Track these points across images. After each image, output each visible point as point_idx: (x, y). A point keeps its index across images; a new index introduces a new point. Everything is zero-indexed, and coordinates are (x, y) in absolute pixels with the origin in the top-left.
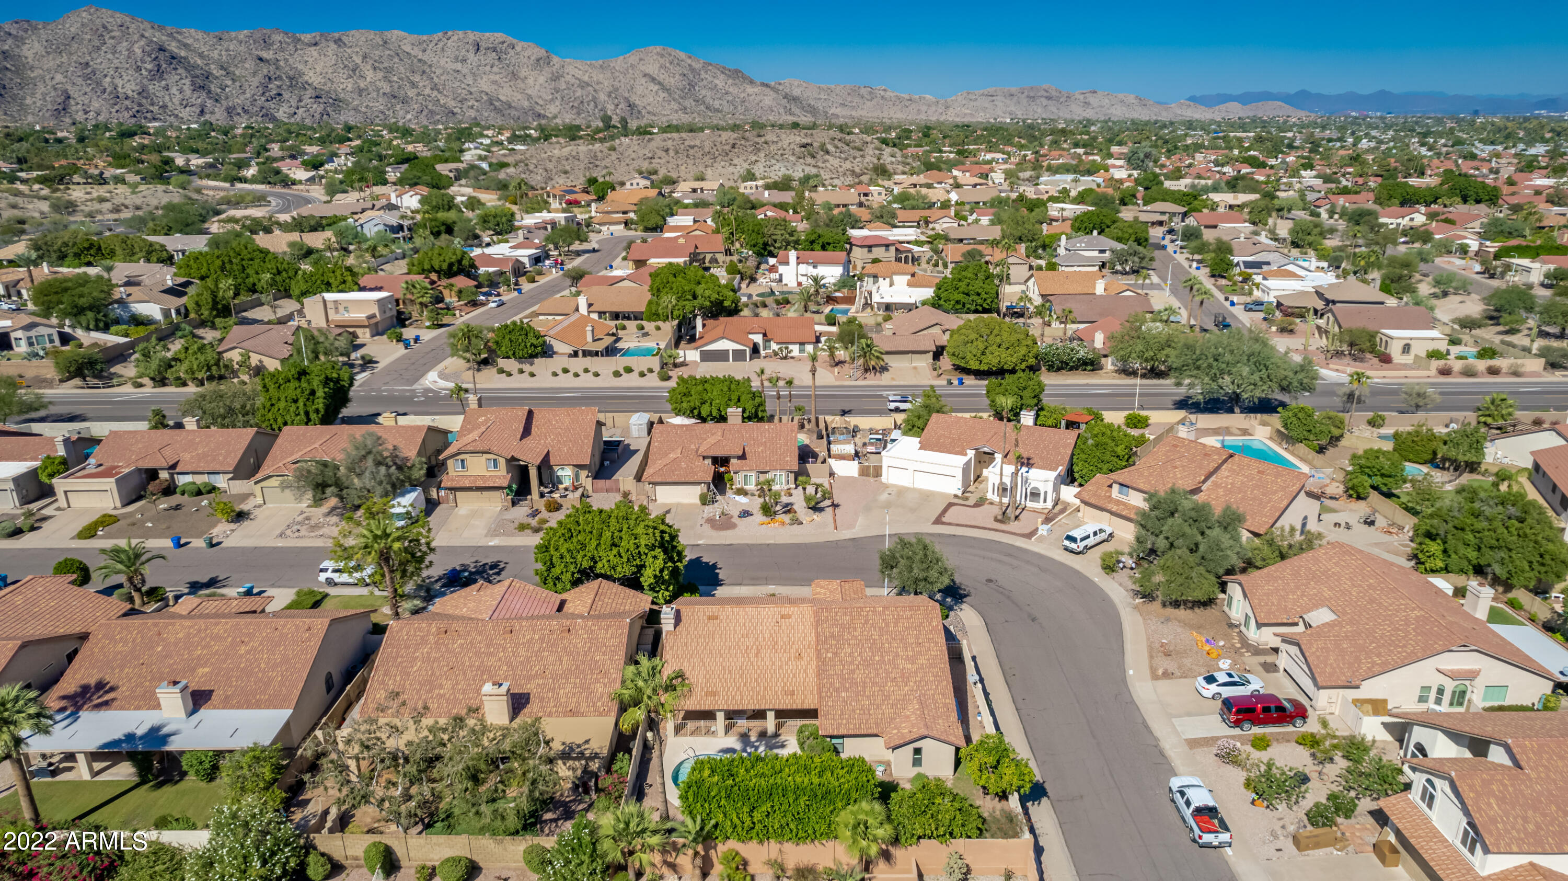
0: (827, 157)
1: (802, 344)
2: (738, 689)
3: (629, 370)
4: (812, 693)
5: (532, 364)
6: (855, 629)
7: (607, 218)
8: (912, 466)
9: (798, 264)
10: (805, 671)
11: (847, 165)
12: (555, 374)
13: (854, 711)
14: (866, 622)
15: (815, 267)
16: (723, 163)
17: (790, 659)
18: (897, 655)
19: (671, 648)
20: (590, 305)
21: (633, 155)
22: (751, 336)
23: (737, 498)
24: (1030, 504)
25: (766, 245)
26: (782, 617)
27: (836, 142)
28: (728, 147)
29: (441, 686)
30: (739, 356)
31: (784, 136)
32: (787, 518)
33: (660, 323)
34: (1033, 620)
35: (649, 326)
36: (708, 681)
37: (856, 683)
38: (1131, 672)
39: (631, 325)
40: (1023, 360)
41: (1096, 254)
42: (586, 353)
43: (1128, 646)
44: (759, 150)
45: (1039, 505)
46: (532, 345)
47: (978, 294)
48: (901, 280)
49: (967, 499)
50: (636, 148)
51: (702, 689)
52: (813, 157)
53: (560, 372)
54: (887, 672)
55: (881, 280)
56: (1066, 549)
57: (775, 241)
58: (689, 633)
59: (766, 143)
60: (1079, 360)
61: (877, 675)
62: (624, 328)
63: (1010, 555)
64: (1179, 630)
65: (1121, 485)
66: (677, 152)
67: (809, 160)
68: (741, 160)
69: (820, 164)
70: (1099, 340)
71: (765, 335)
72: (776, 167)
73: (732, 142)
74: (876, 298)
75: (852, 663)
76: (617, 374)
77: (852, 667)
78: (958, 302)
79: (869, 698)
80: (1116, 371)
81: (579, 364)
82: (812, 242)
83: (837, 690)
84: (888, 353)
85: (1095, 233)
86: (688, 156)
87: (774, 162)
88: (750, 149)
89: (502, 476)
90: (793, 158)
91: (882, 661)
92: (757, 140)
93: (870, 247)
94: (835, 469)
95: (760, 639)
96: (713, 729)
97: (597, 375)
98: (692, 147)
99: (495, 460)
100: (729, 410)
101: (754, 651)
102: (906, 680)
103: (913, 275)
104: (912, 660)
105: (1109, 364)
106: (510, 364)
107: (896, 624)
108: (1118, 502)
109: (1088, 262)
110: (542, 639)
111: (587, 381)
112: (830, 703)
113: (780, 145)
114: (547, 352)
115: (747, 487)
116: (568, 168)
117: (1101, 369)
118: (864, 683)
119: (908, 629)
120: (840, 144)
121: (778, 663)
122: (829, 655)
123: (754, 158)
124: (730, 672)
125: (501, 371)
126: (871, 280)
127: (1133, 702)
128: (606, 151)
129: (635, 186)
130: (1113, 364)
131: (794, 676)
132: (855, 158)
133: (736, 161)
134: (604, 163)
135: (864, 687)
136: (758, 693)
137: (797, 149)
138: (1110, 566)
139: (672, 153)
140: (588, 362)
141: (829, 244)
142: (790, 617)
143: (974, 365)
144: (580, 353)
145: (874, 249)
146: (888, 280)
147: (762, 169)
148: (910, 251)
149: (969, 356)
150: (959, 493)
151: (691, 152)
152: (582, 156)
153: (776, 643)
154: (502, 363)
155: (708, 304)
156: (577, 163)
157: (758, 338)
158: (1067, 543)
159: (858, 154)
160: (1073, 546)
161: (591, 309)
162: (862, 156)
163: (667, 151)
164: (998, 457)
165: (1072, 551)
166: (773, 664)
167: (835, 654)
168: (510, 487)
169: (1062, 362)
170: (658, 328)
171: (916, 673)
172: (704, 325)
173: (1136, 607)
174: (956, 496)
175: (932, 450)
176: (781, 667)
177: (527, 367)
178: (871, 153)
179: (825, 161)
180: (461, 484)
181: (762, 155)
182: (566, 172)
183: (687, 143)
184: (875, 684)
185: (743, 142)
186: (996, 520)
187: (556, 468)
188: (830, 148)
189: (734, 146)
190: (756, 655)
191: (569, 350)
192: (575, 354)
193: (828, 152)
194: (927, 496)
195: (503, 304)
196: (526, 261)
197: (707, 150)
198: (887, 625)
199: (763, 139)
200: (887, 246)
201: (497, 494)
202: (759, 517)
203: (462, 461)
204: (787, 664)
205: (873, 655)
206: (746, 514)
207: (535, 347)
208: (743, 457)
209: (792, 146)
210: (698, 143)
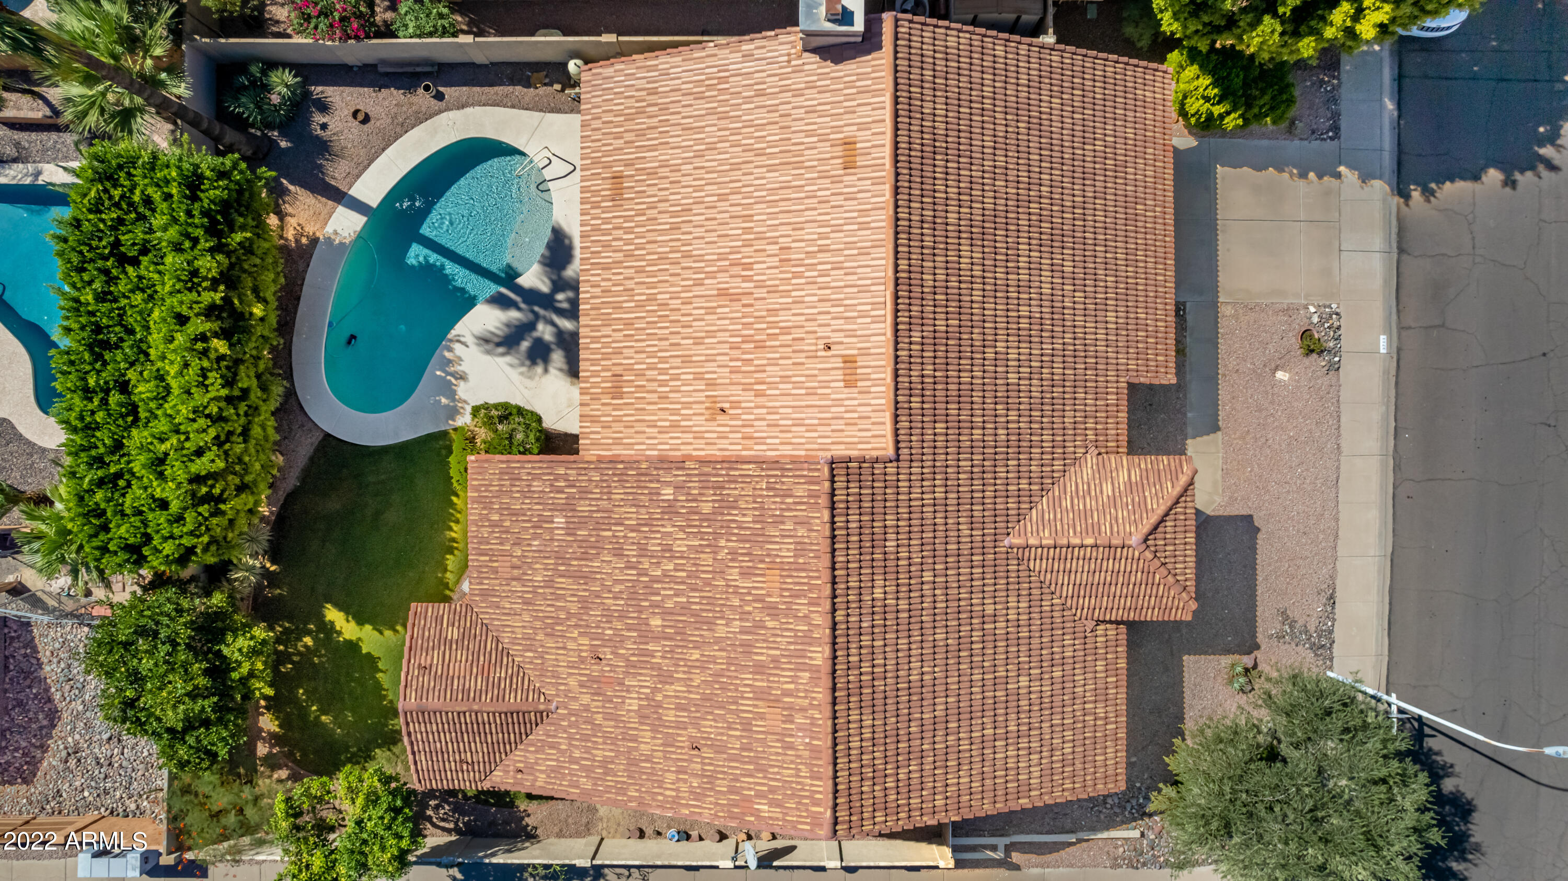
2: (629, 255)
4: (617, 442)
10: (675, 426)
14: (772, 611)
17: (711, 384)
18: (666, 678)
19: (748, 56)
26: (849, 361)
36: (652, 173)
37: (585, 557)
51: (629, 164)
54: (616, 642)
75: (643, 551)
77: (631, 552)
79: (549, 583)
83: (569, 507)
91: (646, 635)
95: (776, 301)
102: (596, 686)
112: (537, 486)
118: (587, 578)
119: (747, 726)
121: (699, 354)
122: (668, 493)
124: (675, 228)
131: (663, 397)
135: (577, 576)
136: (618, 307)
142: (852, 381)
153: (760, 346)
166: (698, 342)
167: (670, 509)
171: (616, 718)
176: (687, 361)
184: (585, 604)
190: (723, 293)
198: (759, 669)
204: (698, 377)
205: (666, 613)
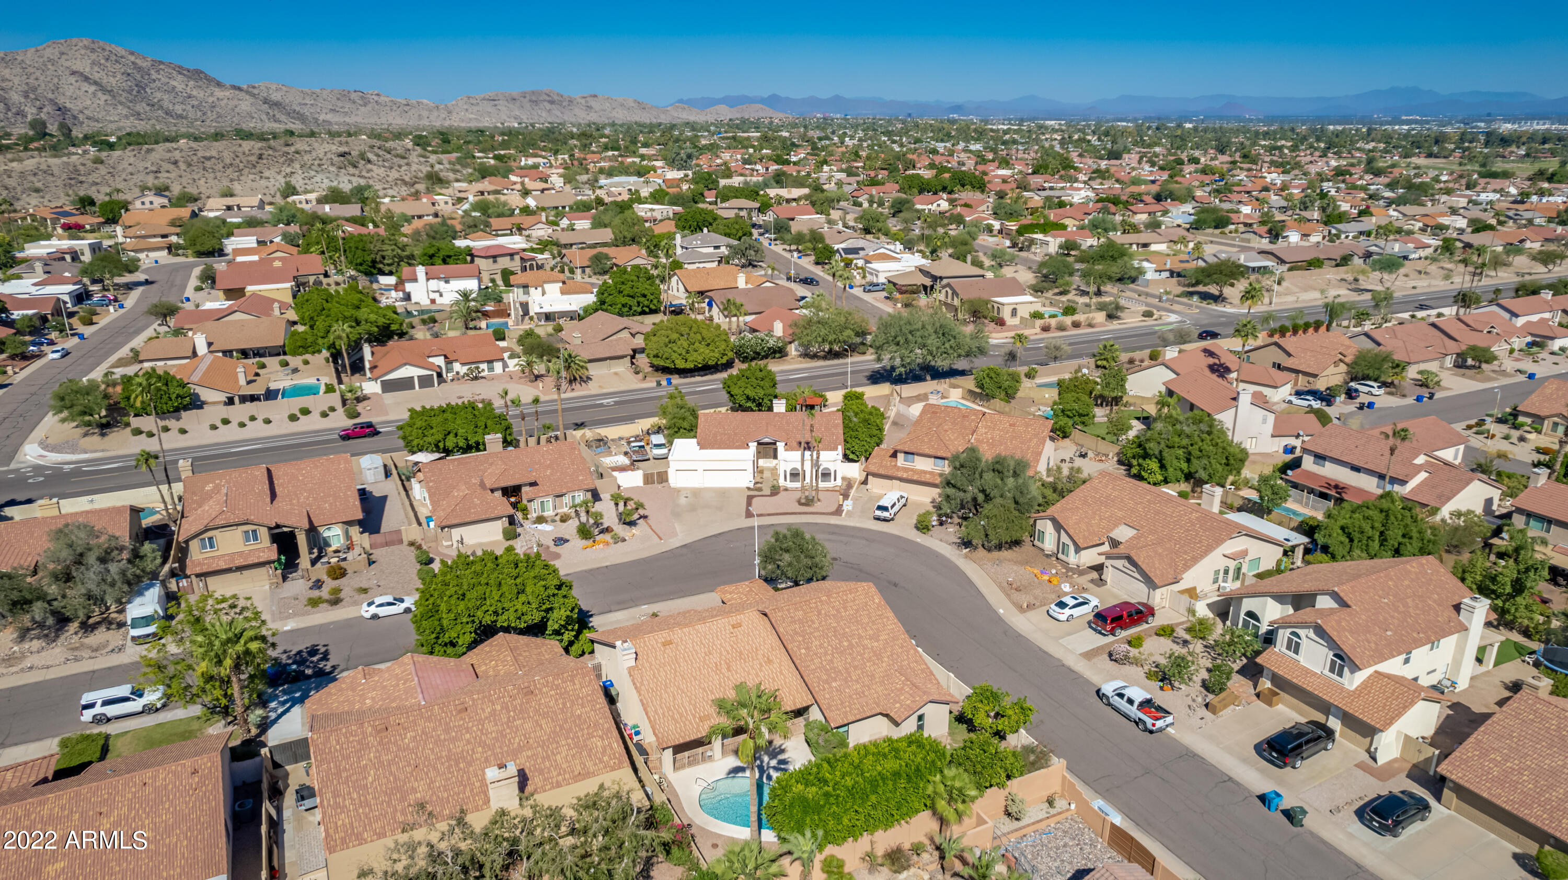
0: (369, 166)
1: (490, 362)
3: (306, 412)
4: (798, 691)
5: (178, 419)
6: (813, 621)
7: (142, 244)
8: (700, 466)
9: (428, 280)
10: (781, 673)
11: (394, 174)
12: (214, 427)
13: (850, 697)
14: (819, 613)
15: (447, 282)
16: (251, 177)
17: (761, 664)
18: (860, 637)
20: (210, 344)
21: (130, 169)
22: (431, 360)
23: (540, 527)
24: (822, 485)
25: (374, 262)
26: (734, 627)
27: (376, 149)
28: (253, 159)
29: (414, 791)
30: (425, 382)
31: (316, 145)
32: (607, 537)
33: (308, 357)
34: (895, 585)
35: (295, 361)
36: (695, 706)
37: (840, 671)
38: (1001, 611)
39: (272, 362)
40: (724, 355)
41: (711, 250)
42: (244, 399)
43: (984, 591)
44: (292, 161)
45: (830, 484)
46: (178, 396)
47: (644, 296)
48: (553, 289)
49: (760, 489)
50: (132, 160)
51: (694, 717)
52: (355, 167)
53: (219, 424)
54: (861, 654)
55: (532, 290)
56: (878, 519)
57: (384, 258)
58: (651, 665)
59: (297, 152)
60: (769, 349)
61: (854, 659)
62: (263, 366)
63: (833, 533)
64: (1015, 568)
65: (906, 453)
66: (189, 165)
67: (351, 170)
68: (272, 172)
69: (364, 173)
70: (779, 329)
71: (446, 357)
72: (318, 179)
73: (258, 152)
74: (534, 309)
75: (826, 654)
76: (293, 418)
77: (829, 657)
78: (623, 306)
79: (857, 681)
80: (800, 356)
81: (240, 411)
82: (432, 256)
83: (827, 683)
84: (590, 361)
85: (705, 230)
86: (204, 169)
87: (313, 173)
88: (282, 160)
89: (266, 549)
90: (332, 169)
91: (851, 646)
92: (286, 149)
93: (494, 257)
94: (620, 482)
95: (724, 653)
96: (709, 753)
97: (268, 421)
98: (209, 159)
99: (254, 531)
100: (487, 437)
101: (724, 666)
102: (879, 657)
103: (564, 283)
104: (875, 637)
105: (793, 350)
106: (148, 423)
107: (845, 608)
108: (906, 470)
109: (707, 258)
110: (505, 707)
111: (256, 430)
112: (827, 696)
113: (314, 154)
114: (196, 403)
115: (546, 514)
116: (39, 185)
117: (786, 355)
118: (846, 669)
119: (857, 611)
120: (381, 153)
121: (752, 672)
122: (803, 651)
123: (289, 170)
124: (712, 692)
125: (138, 432)
126: (521, 290)
127: (1020, 635)
128: (89, 164)
129: (148, 205)
130: (796, 350)
131: (774, 680)
132: (400, 166)
133: (267, 173)
134: (91, 179)
135: (849, 673)
137: (336, 159)
138: (923, 527)
139: (183, 166)
140: (250, 407)
141: (449, 257)
142: (739, 625)
143: (681, 364)
144: (236, 399)
145: (499, 259)
146: (540, 289)
147: (301, 182)
148: (533, 259)
149: (674, 356)
150: (751, 486)
151: (208, 164)
152: (56, 171)
153: (741, 653)
154: (135, 422)
155: (376, 329)
156: (50, 178)
157: (440, 361)
158: (878, 513)
159: (402, 162)
160: (885, 514)
161: (212, 349)
162: (407, 164)
163: (175, 163)
164: (780, 446)
165: (885, 520)
166: (749, 674)
167: (807, 648)
168: (279, 560)
169: (755, 352)
170: (306, 363)
171: (884, 648)
172: (373, 353)
173: (966, 556)
174: (749, 489)
175: (713, 448)
177: (172, 423)
178: (416, 160)
179: (369, 171)
180: (214, 567)
181: (297, 166)
182: (37, 190)
183: (200, 154)
184: (856, 667)
185: (271, 152)
186: (800, 504)
187: (321, 530)
188: (371, 156)
189: (260, 157)
190: (729, 670)
191: (222, 397)
192: (230, 401)
193: (369, 161)
194: (723, 494)
195: (68, 354)
196: (66, 298)
197: (228, 161)
199: (293, 149)
200: (512, 255)
201: (262, 571)
202: (577, 543)
203: (210, 539)
204: (761, 670)
205: (840, 642)
206: (560, 541)
207: (182, 398)
208: (533, 484)
209: (329, 156)
210: (214, 153)
